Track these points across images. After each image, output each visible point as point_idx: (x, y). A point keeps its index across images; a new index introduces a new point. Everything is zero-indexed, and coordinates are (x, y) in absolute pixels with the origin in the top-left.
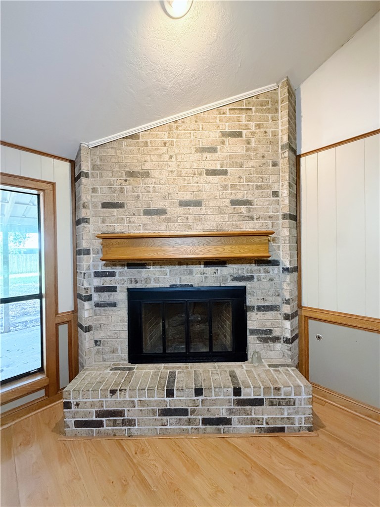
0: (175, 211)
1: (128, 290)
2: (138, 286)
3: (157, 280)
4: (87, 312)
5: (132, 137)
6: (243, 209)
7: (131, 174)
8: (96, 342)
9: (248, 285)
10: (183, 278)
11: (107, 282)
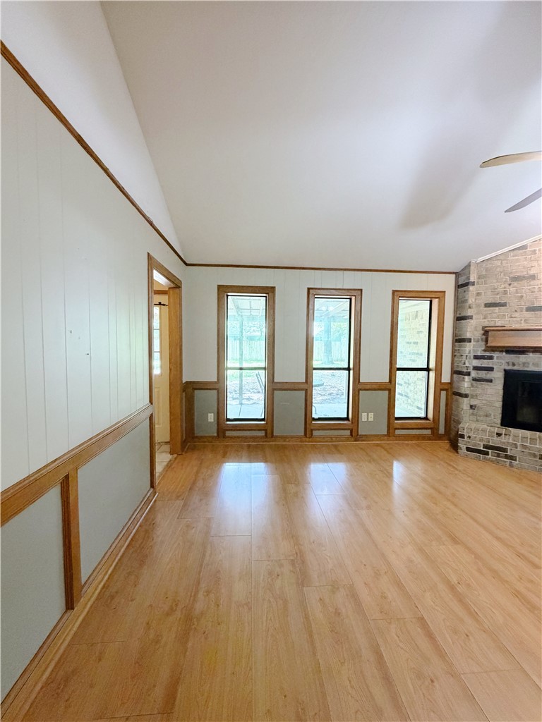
1: (505, 370)
4: (465, 385)
7: (516, 279)
8: (471, 407)
11: (485, 363)
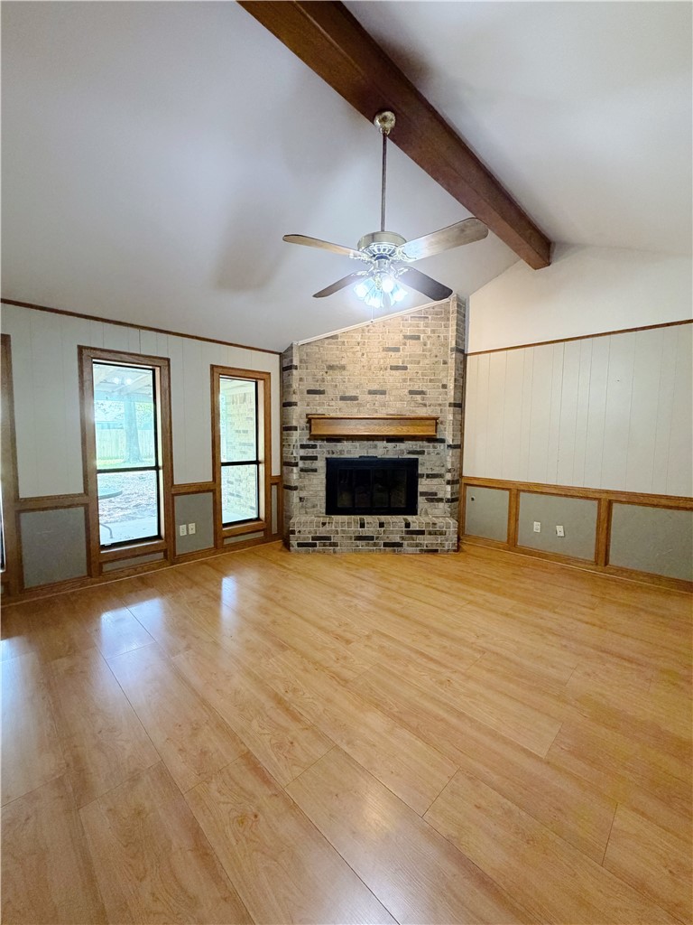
0: (364, 397)
1: (327, 459)
2: (334, 456)
3: (349, 452)
4: (294, 476)
5: (332, 337)
6: (418, 397)
7: (331, 367)
8: (301, 499)
9: (420, 457)
10: (370, 451)
11: (310, 452)
